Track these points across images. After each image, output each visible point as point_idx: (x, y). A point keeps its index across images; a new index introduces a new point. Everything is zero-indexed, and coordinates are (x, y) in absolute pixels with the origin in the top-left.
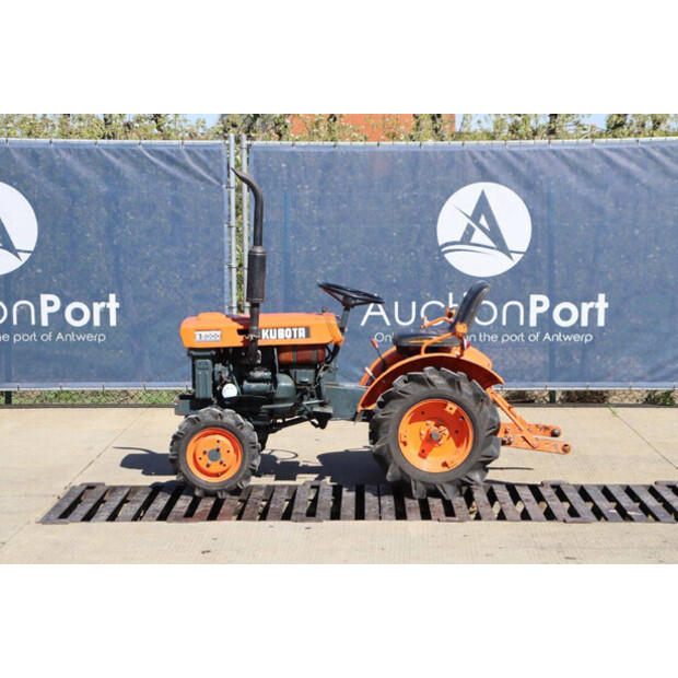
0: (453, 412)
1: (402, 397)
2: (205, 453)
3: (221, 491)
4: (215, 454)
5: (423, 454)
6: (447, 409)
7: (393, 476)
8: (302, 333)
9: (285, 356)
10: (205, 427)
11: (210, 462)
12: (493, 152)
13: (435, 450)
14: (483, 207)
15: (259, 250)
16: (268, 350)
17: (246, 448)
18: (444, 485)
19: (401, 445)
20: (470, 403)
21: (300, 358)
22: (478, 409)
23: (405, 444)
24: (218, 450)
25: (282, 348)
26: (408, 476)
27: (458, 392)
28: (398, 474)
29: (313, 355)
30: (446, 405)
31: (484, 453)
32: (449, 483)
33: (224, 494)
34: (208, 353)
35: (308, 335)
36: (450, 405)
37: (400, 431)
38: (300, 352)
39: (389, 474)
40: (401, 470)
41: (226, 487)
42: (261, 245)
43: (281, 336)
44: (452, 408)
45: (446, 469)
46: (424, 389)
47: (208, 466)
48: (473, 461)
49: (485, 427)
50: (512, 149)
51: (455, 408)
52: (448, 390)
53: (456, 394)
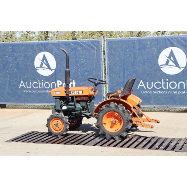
0: (117, 115)
1: (103, 111)
2: (54, 125)
3: (59, 135)
4: (57, 125)
5: (111, 127)
6: (115, 114)
7: (101, 133)
8: (81, 92)
9: (78, 99)
10: (54, 118)
11: (56, 127)
12: (174, 38)
13: (115, 126)
14: (172, 54)
15: (68, 70)
16: (72, 97)
17: (65, 124)
18: (115, 136)
19: (104, 124)
20: (122, 113)
21: (81, 99)
22: (124, 115)
23: (105, 124)
24: (58, 124)
25: (76, 97)
26: (105, 133)
27: (118, 110)
28: (103, 132)
29: (85, 98)
30: (115, 113)
31: (126, 127)
32: (117, 135)
33: (60, 136)
34: (58, 98)
35: (82, 93)
36: (116, 113)
37: (103, 120)
38: (81, 98)
39: (100, 132)
40: (104, 132)
41: (60, 134)
42: (68, 68)
43: (76, 93)
44: (117, 114)
45: (116, 132)
46: (109, 108)
47: (55, 128)
48: (123, 130)
49: (126, 120)
50: (180, 37)
51: (118, 114)
52: (115, 109)
53: (117, 110)
